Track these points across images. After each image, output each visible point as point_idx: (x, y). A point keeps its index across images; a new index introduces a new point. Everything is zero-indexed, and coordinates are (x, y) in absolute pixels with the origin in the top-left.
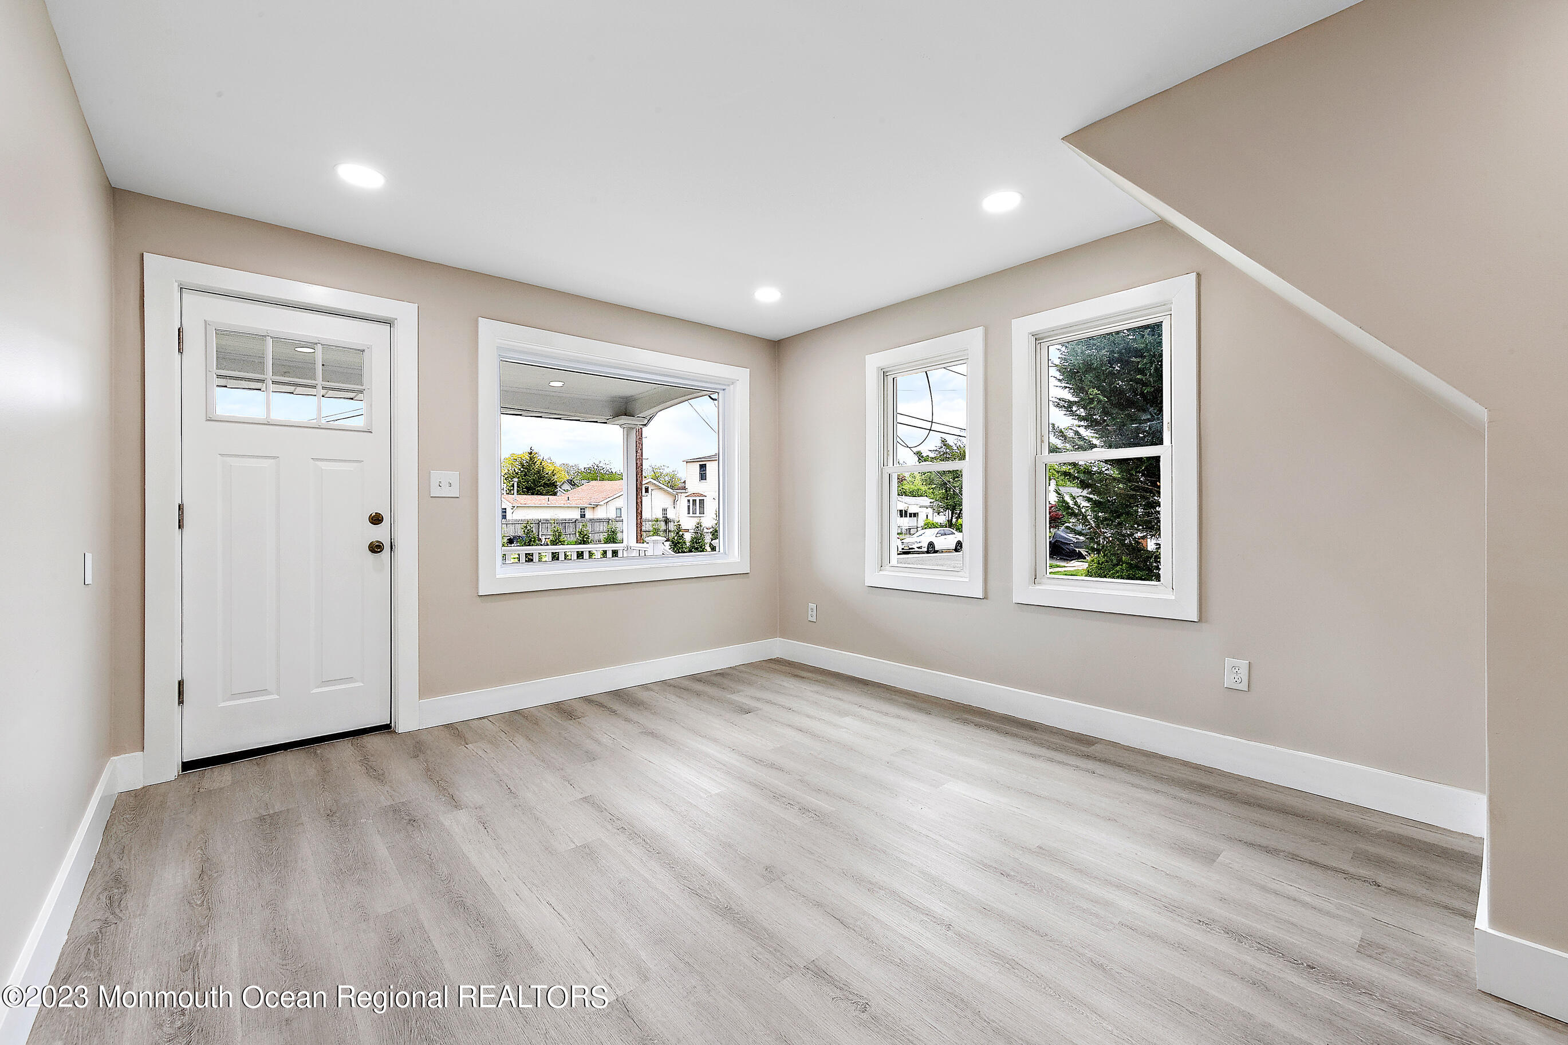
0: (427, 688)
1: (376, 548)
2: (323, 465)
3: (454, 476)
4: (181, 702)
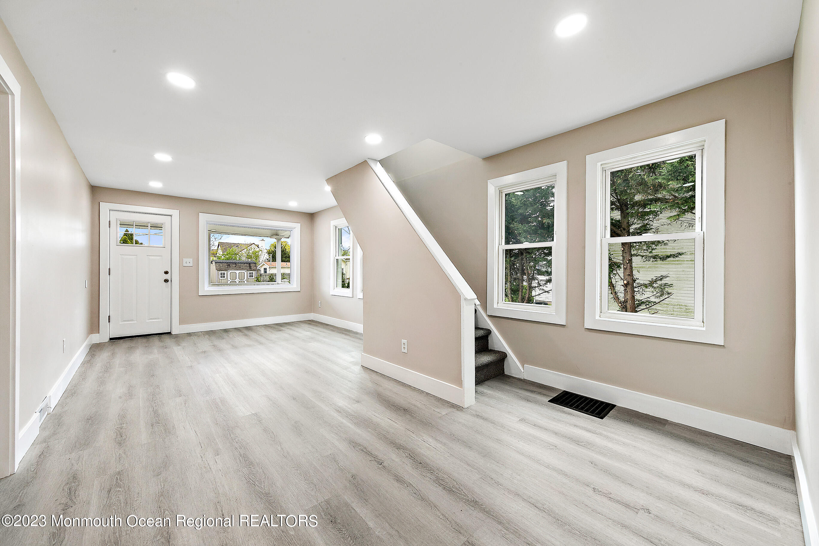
0: (182, 321)
1: (166, 281)
2: (150, 257)
3: (191, 260)
4: (109, 322)
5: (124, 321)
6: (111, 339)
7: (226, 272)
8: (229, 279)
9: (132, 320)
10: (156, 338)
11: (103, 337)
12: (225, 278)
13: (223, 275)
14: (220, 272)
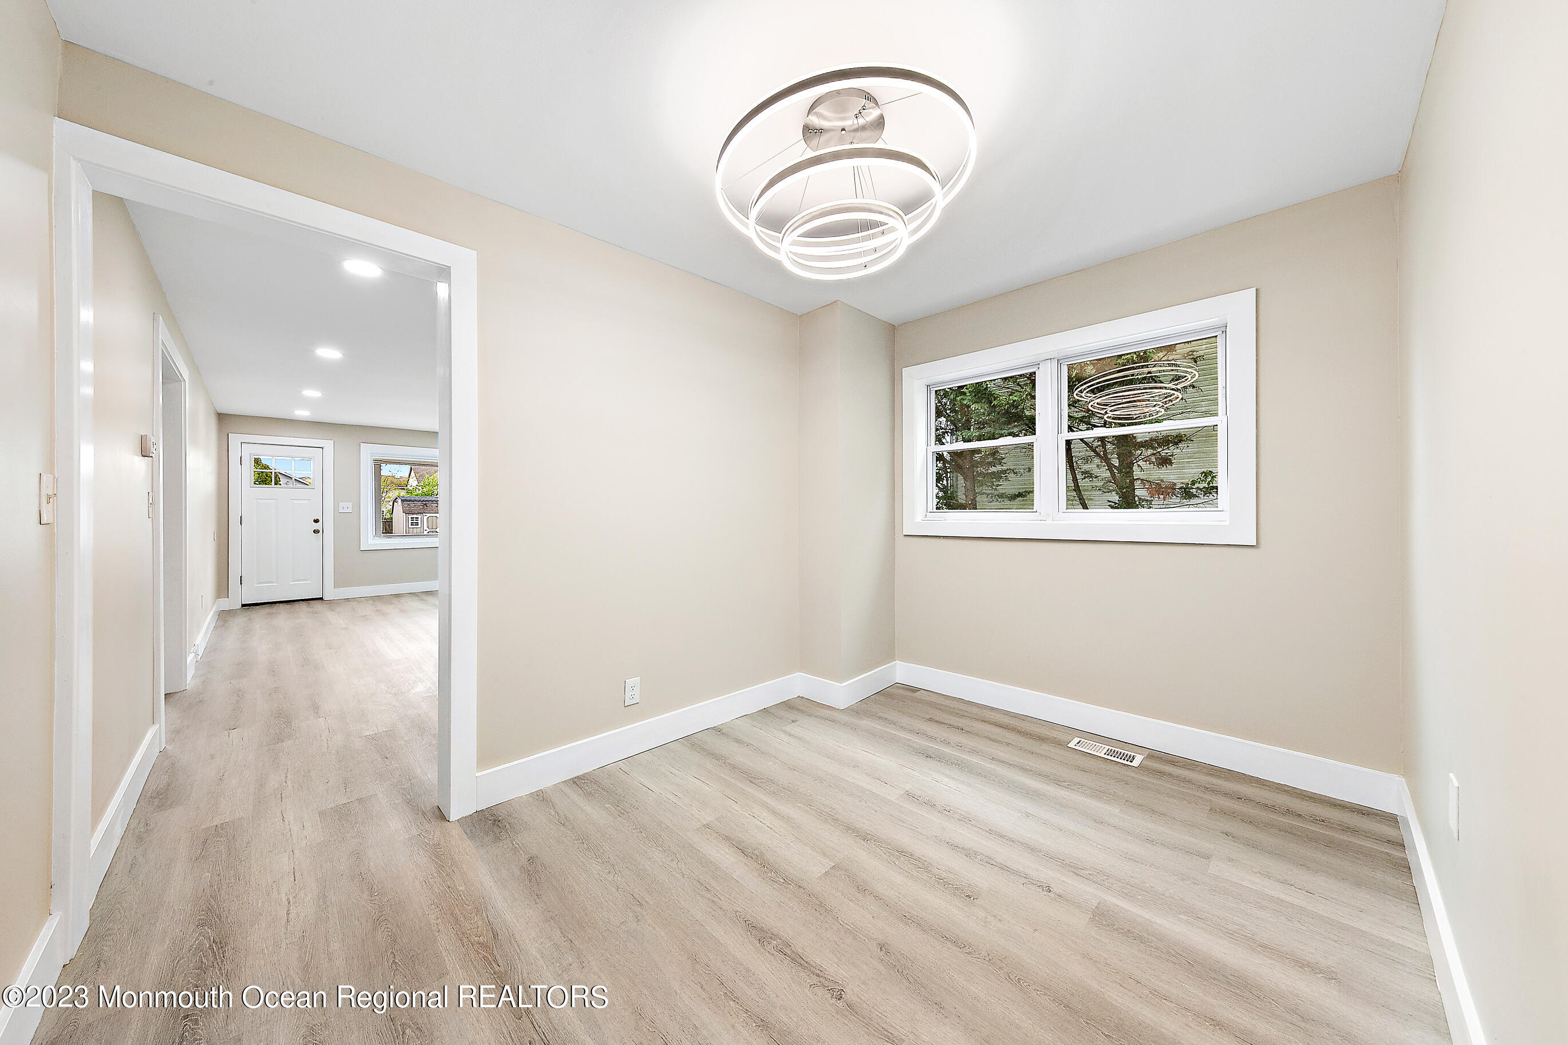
0: (338, 584)
1: (316, 532)
2: (295, 502)
3: (350, 505)
4: (241, 583)
5: (261, 583)
6: (243, 605)
7: (420, 517)
8: (425, 528)
9: (272, 582)
10: (303, 605)
11: (233, 602)
12: (420, 526)
13: (415, 521)
14: (410, 517)
